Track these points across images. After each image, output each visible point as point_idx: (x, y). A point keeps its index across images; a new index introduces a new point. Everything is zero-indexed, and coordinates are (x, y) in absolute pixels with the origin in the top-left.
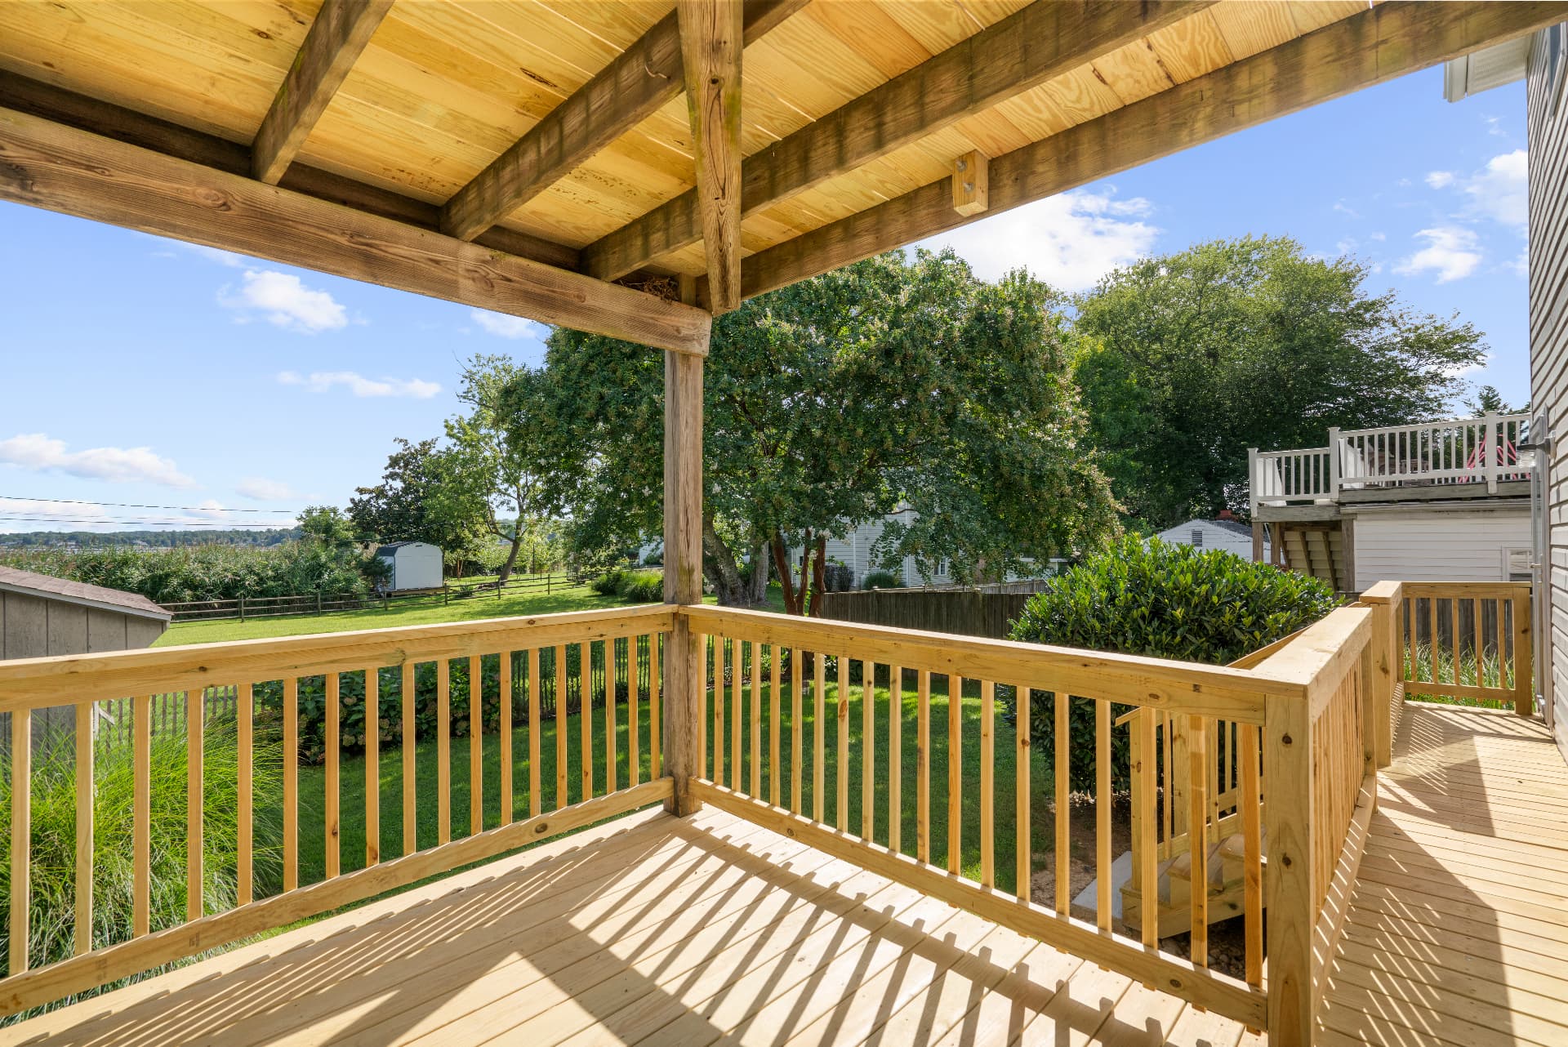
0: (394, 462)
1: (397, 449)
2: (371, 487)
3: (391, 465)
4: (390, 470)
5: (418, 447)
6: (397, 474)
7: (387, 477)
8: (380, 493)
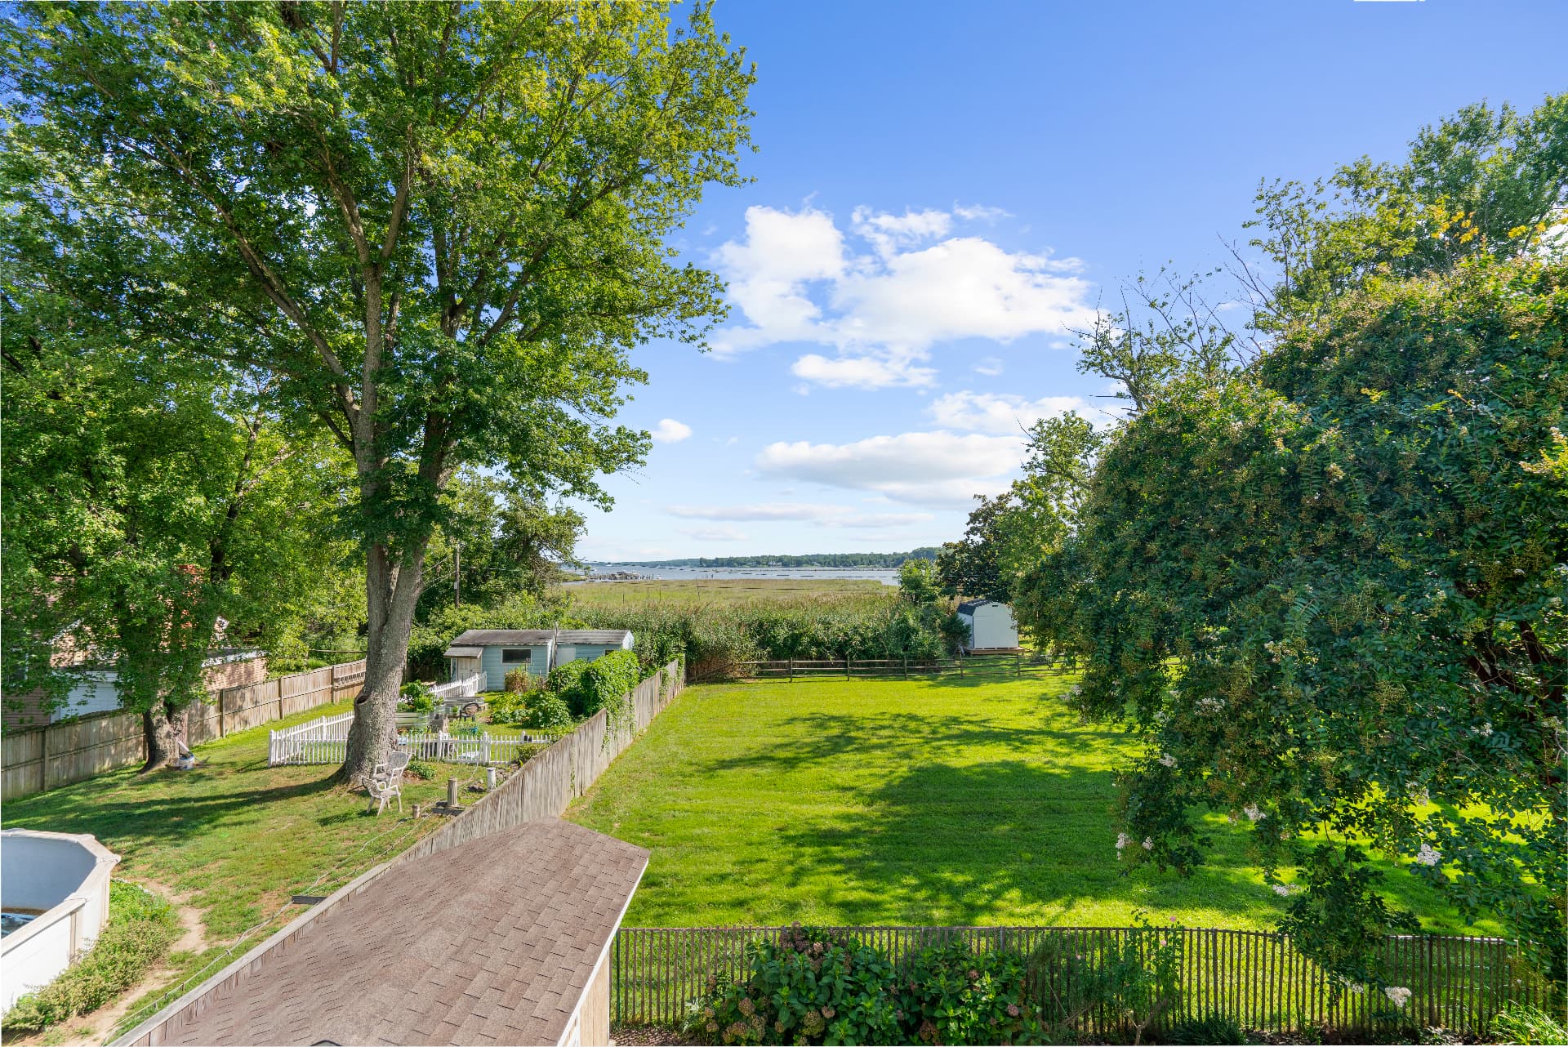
0: (974, 517)
1: (978, 505)
2: (956, 542)
3: (971, 521)
4: (971, 525)
5: (996, 501)
6: (977, 529)
7: (968, 533)
8: (963, 547)
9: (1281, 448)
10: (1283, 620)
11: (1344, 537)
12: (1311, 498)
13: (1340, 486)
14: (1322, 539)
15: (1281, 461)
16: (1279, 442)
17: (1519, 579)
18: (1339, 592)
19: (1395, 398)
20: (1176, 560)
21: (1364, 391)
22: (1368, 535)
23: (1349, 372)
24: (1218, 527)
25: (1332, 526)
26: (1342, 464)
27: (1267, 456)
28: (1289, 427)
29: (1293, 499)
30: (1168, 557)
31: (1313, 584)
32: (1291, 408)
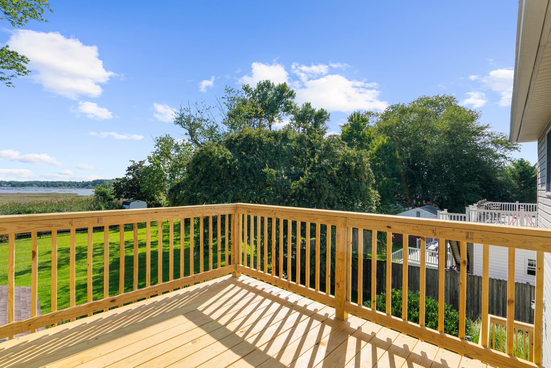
0: (129, 169)
1: (131, 164)
3: (128, 170)
4: (128, 171)
5: (138, 163)
6: (130, 173)
7: (127, 174)
8: (124, 180)
9: (228, 163)
10: (227, 198)
11: (238, 181)
12: (233, 173)
13: (237, 171)
14: (234, 181)
15: (228, 165)
16: (228, 161)
17: (261, 189)
18: (236, 192)
19: (247, 154)
20: (208, 185)
21: (242, 152)
22: (241, 181)
23: (240, 147)
24: (216, 178)
25: (236, 179)
26: (238, 167)
27: (226, 163)
28: (230, 158)
29: (230, 173)
30: (206, 185)
31: (232, 190)
32: (230, 153)
